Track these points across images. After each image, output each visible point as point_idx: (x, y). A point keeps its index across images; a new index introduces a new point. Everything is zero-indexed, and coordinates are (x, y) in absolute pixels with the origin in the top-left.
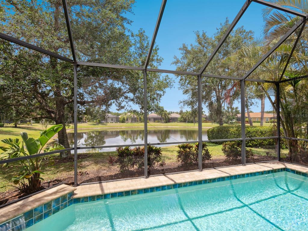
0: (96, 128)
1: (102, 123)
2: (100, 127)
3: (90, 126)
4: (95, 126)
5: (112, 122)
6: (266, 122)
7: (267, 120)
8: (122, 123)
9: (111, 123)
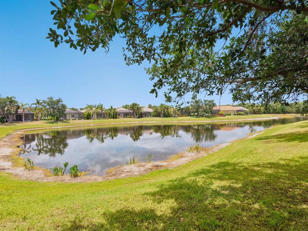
0: (56, 127)
1: (60, 120)
2: (60, 126)
3: (46, 124)
4: (53, 124)
5: (74, 118)
6: (234, 115)
7: (234, 113)
8: (87, 119)
9: (73, 120)
